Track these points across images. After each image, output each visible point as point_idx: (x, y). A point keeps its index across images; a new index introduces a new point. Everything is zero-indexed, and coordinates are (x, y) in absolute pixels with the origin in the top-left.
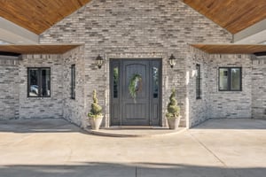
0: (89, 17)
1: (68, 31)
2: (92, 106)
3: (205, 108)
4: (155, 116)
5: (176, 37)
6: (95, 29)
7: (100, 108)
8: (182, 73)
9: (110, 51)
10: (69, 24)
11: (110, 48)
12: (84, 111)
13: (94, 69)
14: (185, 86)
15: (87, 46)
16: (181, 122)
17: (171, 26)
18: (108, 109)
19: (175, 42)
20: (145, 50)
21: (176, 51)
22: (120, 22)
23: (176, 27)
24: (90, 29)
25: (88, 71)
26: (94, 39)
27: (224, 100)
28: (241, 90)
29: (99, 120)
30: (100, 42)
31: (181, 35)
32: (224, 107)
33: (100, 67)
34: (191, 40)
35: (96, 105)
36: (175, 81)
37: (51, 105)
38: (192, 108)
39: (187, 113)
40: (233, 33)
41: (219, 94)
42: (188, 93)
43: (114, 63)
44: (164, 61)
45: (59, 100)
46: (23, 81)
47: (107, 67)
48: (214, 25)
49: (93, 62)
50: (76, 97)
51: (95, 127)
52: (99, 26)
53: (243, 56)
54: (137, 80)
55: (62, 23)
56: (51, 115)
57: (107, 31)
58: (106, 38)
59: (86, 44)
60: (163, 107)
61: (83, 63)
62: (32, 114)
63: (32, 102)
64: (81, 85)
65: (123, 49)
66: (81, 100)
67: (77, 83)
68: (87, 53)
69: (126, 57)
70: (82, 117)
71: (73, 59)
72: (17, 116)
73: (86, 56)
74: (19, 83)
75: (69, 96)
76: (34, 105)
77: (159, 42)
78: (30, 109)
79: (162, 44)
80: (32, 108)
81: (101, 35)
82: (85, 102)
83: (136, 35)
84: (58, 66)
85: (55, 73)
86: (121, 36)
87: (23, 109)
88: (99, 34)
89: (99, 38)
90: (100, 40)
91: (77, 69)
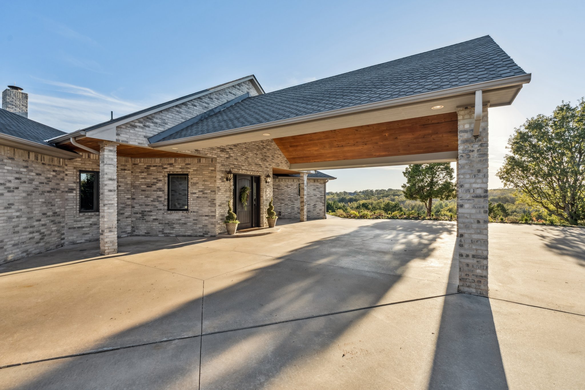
8: (271, 187)
9: (233, 166)
11: (234, 164)
13: (223, 181)
19: (267, 164)
20: (253, 168)
30: (227, 158)
35: (232, 212)
44: (263, 178)
47: (231, 182)
48: (283, 156)
49: (223, 175)
50: (191, 208)
58: (231, 155)
59: (218, 159)
60: (261, 212)
61: (213, 175)
62: (87, 236)
63: (87, 220)
64: (206, 195)
65: (241, 166)
66: (206, 210)
67: (195, 193)
68: (218, 166)
69: (243, 173)
70: (210, 226)
71: (178, 168)
72: (63, 241)
73: (218, 169)
74: (66, 192)
75: (162, 207)
76: (90, 222)
77: (260, 163)
78: (84, 229)
79: (262, 165)
80: (86, 227)
81: (228, 152)
82: (217, 212)
83: (249, 156)
84: (126, 172)
85: (123, 180)
86: (240, 155)
87: (72, 230)
88: (227, 150)
89: (227, 154)
90: (227, 156)
91: (195, 180)
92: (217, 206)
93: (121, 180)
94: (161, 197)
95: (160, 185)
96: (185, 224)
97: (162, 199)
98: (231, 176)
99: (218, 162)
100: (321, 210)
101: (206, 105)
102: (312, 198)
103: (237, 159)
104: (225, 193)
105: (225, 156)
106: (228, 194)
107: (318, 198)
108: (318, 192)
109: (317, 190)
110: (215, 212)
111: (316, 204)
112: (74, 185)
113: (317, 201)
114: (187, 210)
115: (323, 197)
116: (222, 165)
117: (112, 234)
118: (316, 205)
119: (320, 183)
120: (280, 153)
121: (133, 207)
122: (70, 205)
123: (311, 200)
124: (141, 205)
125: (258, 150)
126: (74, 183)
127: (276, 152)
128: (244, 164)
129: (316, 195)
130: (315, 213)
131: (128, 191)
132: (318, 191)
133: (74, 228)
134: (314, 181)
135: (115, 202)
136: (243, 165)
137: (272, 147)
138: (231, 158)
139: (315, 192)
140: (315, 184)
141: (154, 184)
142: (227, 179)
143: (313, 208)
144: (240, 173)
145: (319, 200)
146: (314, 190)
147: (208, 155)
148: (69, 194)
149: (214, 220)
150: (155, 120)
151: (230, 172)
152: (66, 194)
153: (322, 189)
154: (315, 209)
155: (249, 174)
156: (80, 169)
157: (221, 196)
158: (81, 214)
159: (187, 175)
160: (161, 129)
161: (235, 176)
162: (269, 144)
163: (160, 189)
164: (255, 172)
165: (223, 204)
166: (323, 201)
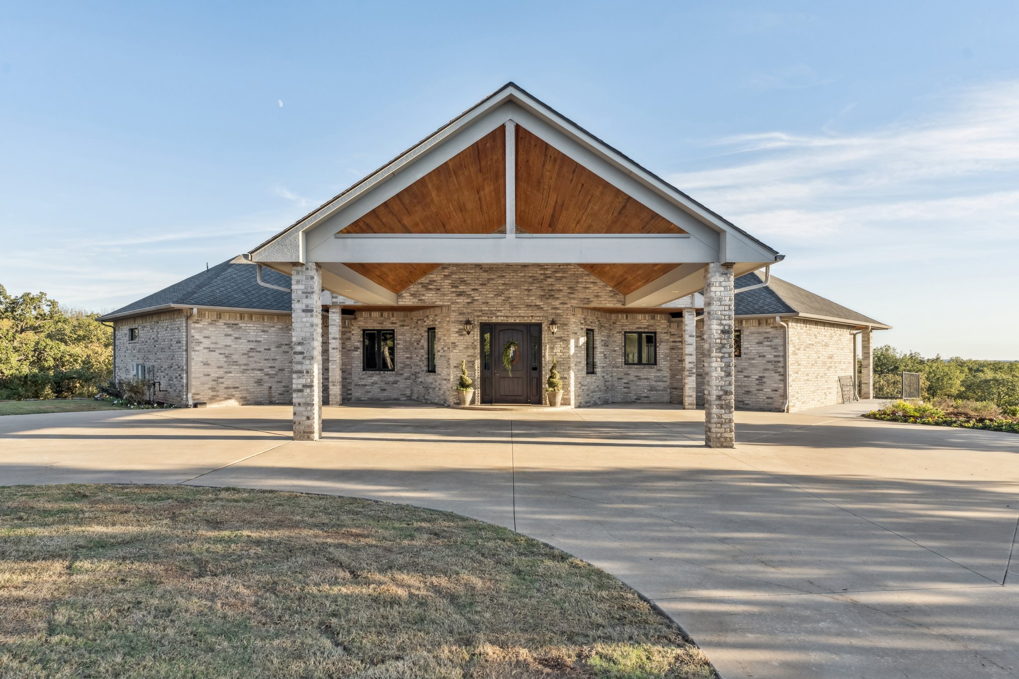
0: (455, 273)
1: (431, 289)
2: (461, 378)
3: (603, 388)
4: (534, 392)
5: (558, 298)
6: (462, 288)
7: (470, 381)
8: (566, 341)
9: (480, 314)
10: (432, 282)
11: (481, 311)
12: (449, 385)
13: (461, 335)
14: (569, 357)
15: (453, 307)
16: (563, 399)
17: (552, 285)
18: (478, 383)
19: (556, 303)
20: (522, 312)
21: (558, 315)
22: (492, 279)
23: (558, 286)
24: (457, 287)
25: (454, 337)
26: (461, 300)
27: (632, 378)
28: (655, 364)
29: (469, 394)
30: (468, 303)
31: (564, 296)
32: (633, 387)
33: (469, 333)
34: (576, 301)
35: (465, 377)
36: (557, 350)
37: (396, 382)
38: (580, 384)
39: (572, 388)
40: (625, 294)
41: (625, 369)
42: (572, 365)
43: (485, 327)
44: (545, 327)
45: (406, 375)
46: (356, 349)
47: (476, 334)
49: (461, 327)
50: (437, 370)
51: (464, 402)
52: (467, 284)
53: (658, 317)
54: (512, 349)
55: (424, 280)
56: (395, 396)
57: (477, 290)
58: (476, 298)
59: (452, 306)
60: (543, 381)
61: (449, 327)
62: (369, 394)
63: (369, 378)
64: (445, 354)
65: (496, 312)
66: (445, 372)
67: (439, 351)
68: (454, 316)
69: (500, 321)
70: (447, 393)
71: (431, 322)
72: (349, 396)
73: (452, 320)
74: (353, 350)
75: (425, 368)
76: (372, 381)
77: (537, 304)
78: (367, 387)
79: (542, 306)
80: (369, 385)
81: (470, 295)
82: (452, 374)
83: (511, 295)
84: (405, 328)
85: (402, 337)
86: (493, 296)
87: (357, 387)
88: (468, 293)
89: (468, 298)
90: (469, 300)
91: (439, 334)
92: (452, 367)
93: (400, 337)
94: (423, 356)
95: (423, 341)
96: (435, 389)
97: (425, 359)
98: (475, 328)
99: (453, 311)
100: (776, 391)
102: (753, 362)
103: (487, 303)
104: (465, 351)
105: (465, 301)
106: (471, 351)
107: (769, 362)
108: (769, 348)
109: (767, 343)
110: (448, 375)
111: (764, 377)
112: (359, 344)
113: (767, 370)
114: (435, 372)
115: (781, 359)
116: (460, 314)
117: (335, 387)
118: (764, 380)
119: (772, 327)
120: (591, 280)
121: (411, 368)
122: (356, 363)
123: (753, 366)
125: (531, 283)
126: (359, 342)
127: (580, 280)
128: (501, 309)
129: (764, 356)
130: (762, 397)
131: (407, 349)
132: (768, 346)
133: (359, 385)
134: (759, 324)
136: (499, 310)
137: (570, 272)
138: (476, 303)
139: (761, 348)
140: (760, 330)
141: (420, 341)
143: (757, 385)
144: (494, 321)
145: (770, 366)
146: (760, 343)
147: (437, 303)
148: (355, 353)
151: (471, 323)
152: (353, 352)
154: (760, 387)
155: (512, 321)
156: (363, 328)
157: (459, 354)
158: (364, 372)
159: (435, 328)
161: (491, 327)
162: (562, 269)
163: (423, 347)
164: (526, 318)
166: (781, 370)
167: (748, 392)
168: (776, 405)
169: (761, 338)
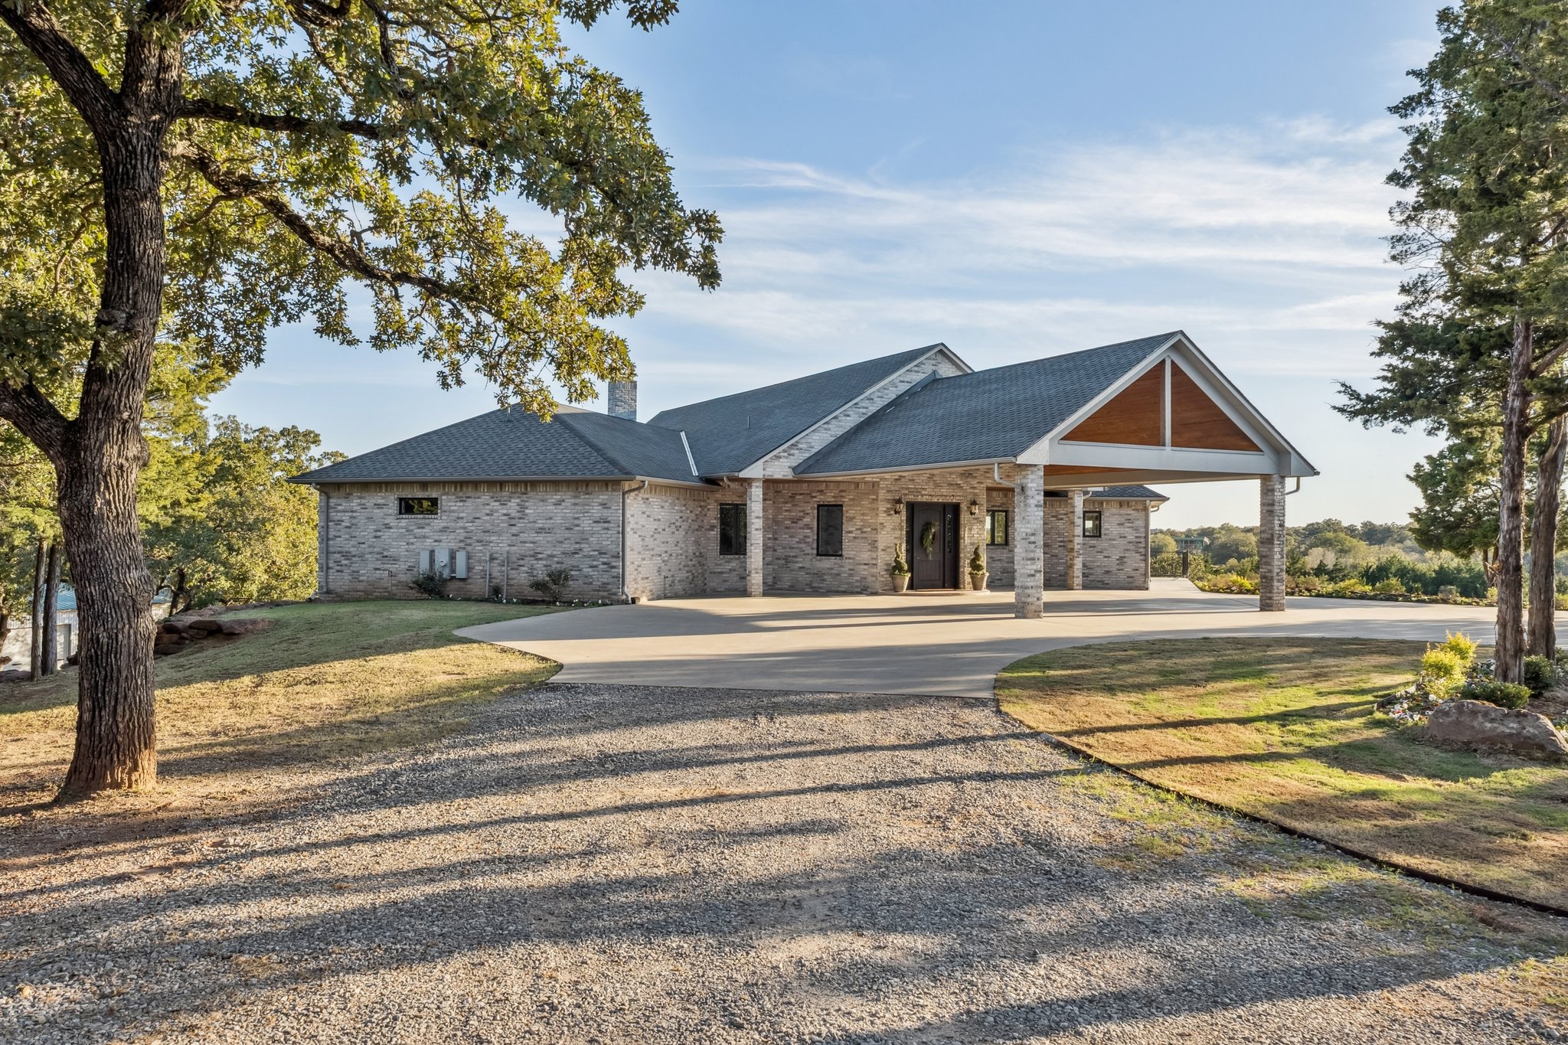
5: (976, 477)
8: (982, 522)
9: (907, 492)
11: (908, 489)
13: (889, 515)
19: (974, 482)
21: (976, 494)
25: (883, 517)
30: (896, 480)
35: (901, 560)
36: (973, 531)
44: (964, 507)
47: (903, 514)
49: (889, 506)
50: (844, 553)
58: (903, 475)
59: (882, 483)
60: (961, 564)
61: (874, 506)
63: (732, 563)
64: (864, 535)
65: (921, 490)
66: (865, 556)
67: (851, 532)
68: (882, 494)
69: (926, 500)
70: (870, 579)
71: (829, 498)
72: (705, 587)
73: (881, 497)
75: (810, 551)
76: (730, 567)
77: (959, 482)
78: (724, 575)
79: (962, 485)
80: (726, 573)
82: (880, 559)
87: (714, 575)
91: (851, 513)
92: (880, 550)
94: (808, 537)
95: (807, 520)
96: (838, 575)
97: (810, 540)
98: (902, 507)
99: (882, 488)
100: (1137, 572)
101: (864, 411)
102: (1114, 542)
103: (913, 480)
104: (892, 532)
105: (893, 477)
106: (898, 533)
107: (1130, 542)
108: (1130, 529)
110: (876, 559)
111: (1125, 557)
112: (715, 521)
113: (1127, 550)
114: (841, 555)
115: (1142, 540)
116: (889, 491)
118: (1125, 560)
119: (1134, 510)
121: (775, 550)
122: (712, 545)
123: (1114, 546)
124: (784, 548)
126: (715, 519)
128: (926, 487)
129: (1125, 537)
130: (1122, 576)
131: (769, 528)
132: (1128, 527)
133: (716, 572)
134: (1121, 506)
135: (761, 542)
138: (903, 480)
139: (1122, 529)
140: (1122, 512)
141: (800, 519)
142: (896, 512)
143: (1118, 564)
144: (919, 500)
145: (1131, 547)
146: (1121, 524)
148: (711, 533)
149: (875, 570)
150: (800, 446)
151: (899, 501)
152: (708, 532)
153: (1140, 523)
154: (1121, 567)
155: (938, 501)
156: (720, 502)
157: (887, 535)
158: (722, 557)
159: (841, 506)
160: (807, 455)
161: (912, 507)
163: (807, 526)
164: (947, 498)
165: (889, 547)
166: (1142, 550)
167: (1108, 572)
168: (1137, 584)
169: (1122, 520)
